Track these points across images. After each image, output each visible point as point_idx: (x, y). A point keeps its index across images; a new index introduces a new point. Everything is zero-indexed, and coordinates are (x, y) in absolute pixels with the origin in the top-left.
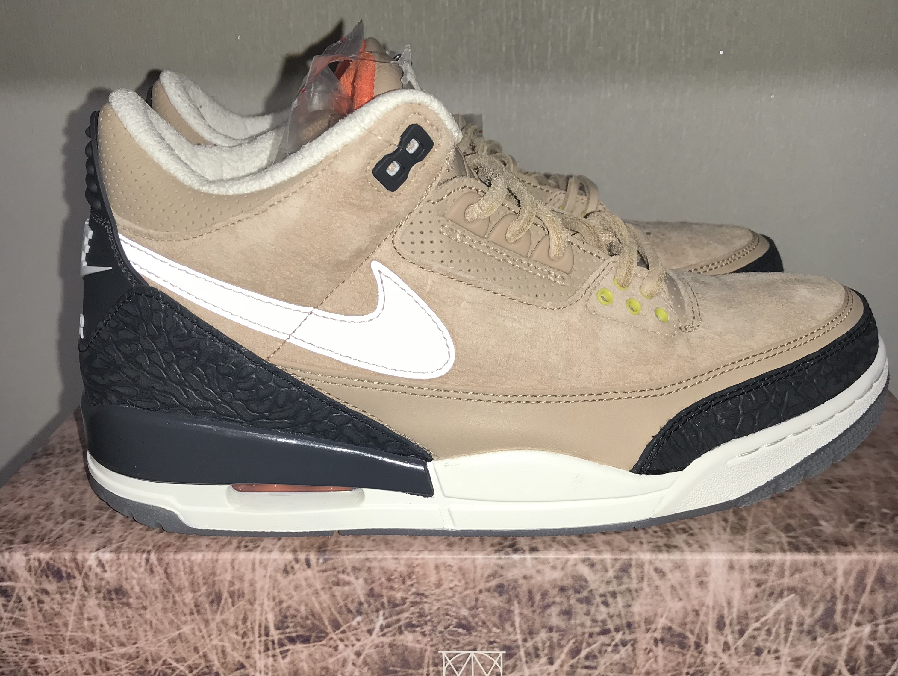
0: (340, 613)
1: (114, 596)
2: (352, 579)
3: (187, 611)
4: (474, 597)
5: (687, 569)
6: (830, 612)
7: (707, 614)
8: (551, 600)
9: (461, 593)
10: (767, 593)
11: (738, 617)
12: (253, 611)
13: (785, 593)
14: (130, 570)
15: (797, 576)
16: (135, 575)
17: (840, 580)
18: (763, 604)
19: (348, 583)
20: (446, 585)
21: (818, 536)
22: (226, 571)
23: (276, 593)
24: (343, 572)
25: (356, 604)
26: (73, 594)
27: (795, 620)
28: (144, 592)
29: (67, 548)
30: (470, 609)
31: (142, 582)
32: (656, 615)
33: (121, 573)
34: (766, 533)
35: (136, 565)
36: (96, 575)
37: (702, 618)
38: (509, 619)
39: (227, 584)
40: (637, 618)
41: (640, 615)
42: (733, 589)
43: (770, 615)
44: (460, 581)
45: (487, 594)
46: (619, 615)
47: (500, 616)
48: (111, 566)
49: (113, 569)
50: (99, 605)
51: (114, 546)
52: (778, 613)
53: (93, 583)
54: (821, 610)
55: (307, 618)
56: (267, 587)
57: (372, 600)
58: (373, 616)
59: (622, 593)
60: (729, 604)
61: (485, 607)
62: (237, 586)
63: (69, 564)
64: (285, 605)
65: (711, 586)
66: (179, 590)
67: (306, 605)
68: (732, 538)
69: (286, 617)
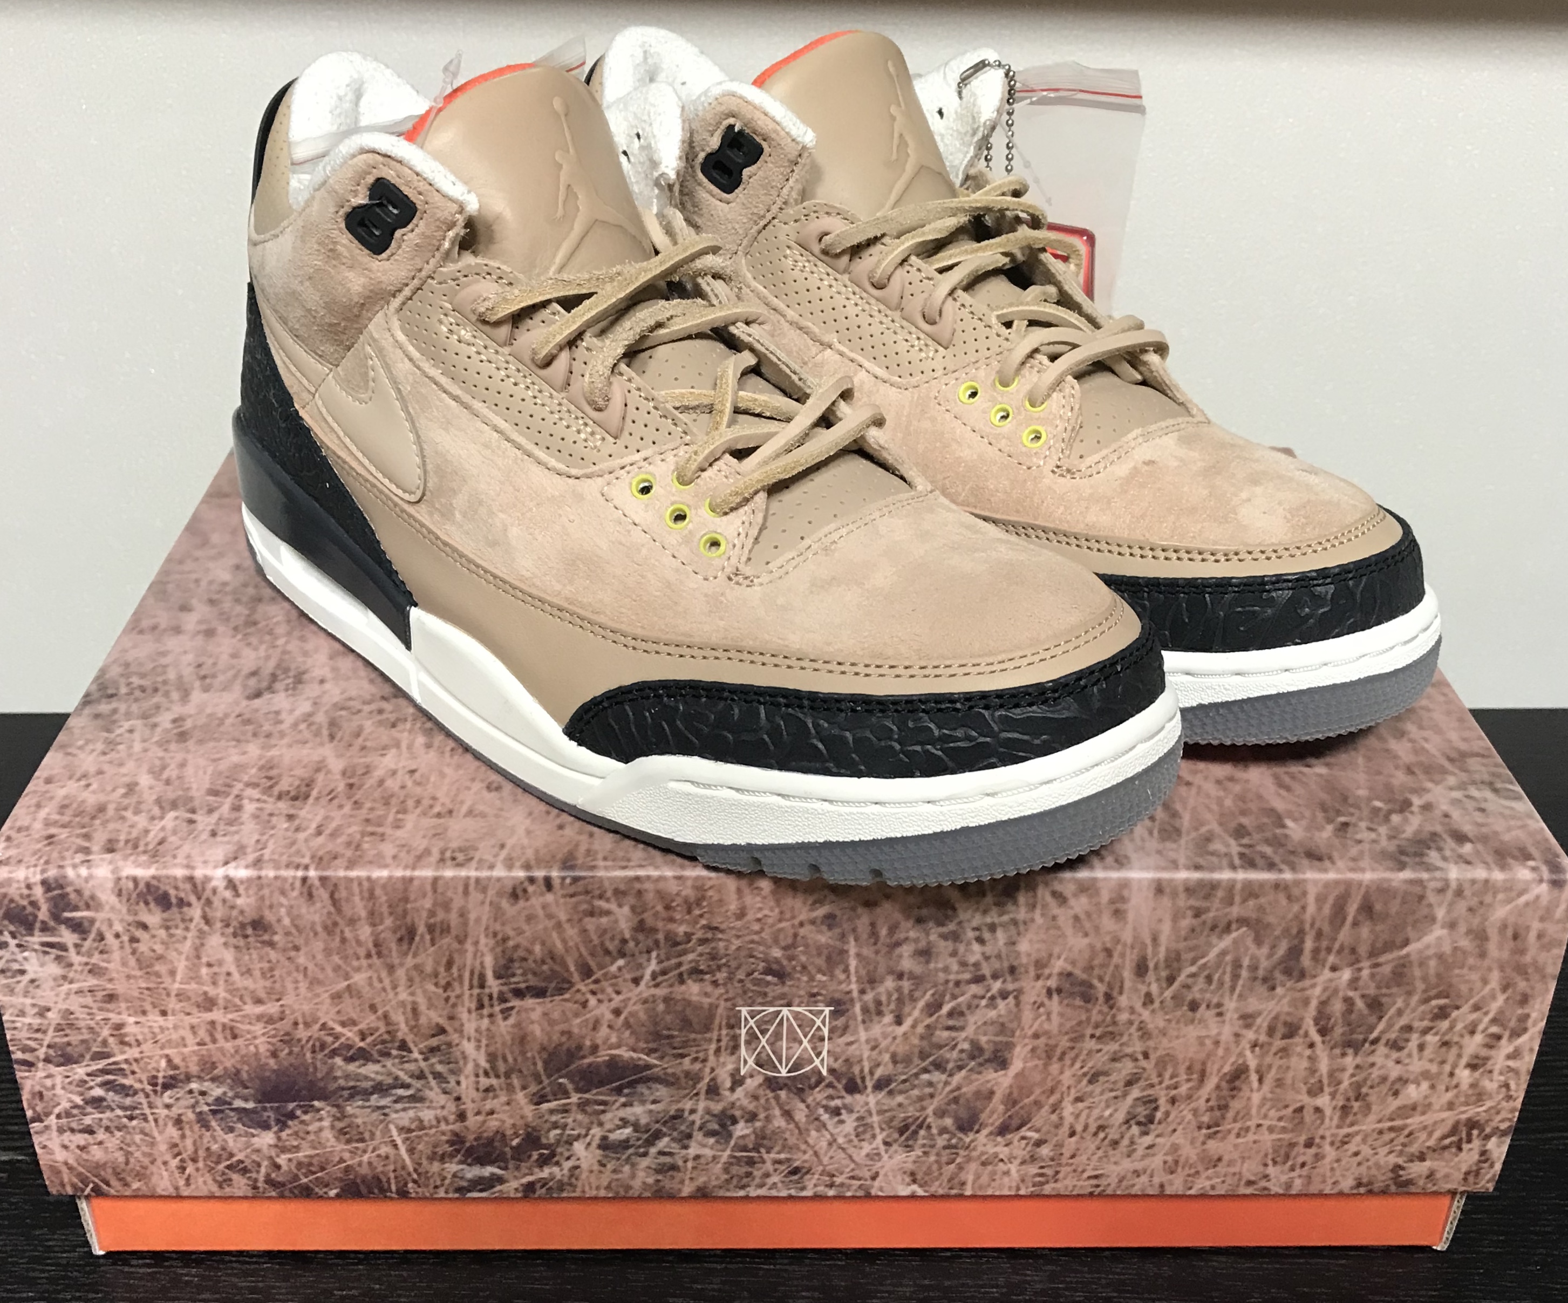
0: (592, 955)
1: (249, 931)
2: (613, 906)
3: (362, 952)
4: (791, 931)
5: (1097, 892)
6: (1295, 952)
7: (1123, 955)
8: (902, 936)
9: (772, 926)
10: (1209, 924)
11: (1167, 960)
12: (463, 952)
13: (1234, 926)
14: (276, 894)
15: (1251, 903)
16: (283, 900)
17: (1311, 909)
18: (1202, 939)
19: (608, 913)
20: (750, 916)
21: (1282, 845)
22: (424, 896)
23: (498, 927)
24: (601, 897)
25: (617, 942)
26: (187, 929)
27: (1246, 962)
28: (296, 927)
29: (177, 861)
30: (785, 948)
31: (295, 912)
32: (1050, 955)
33: (262, 898)
34: (1208, 839)
35: (287, 886)
36: (224, 901)
37: (1116, 959)
38: (842, 962)
39: (424, 914)
40: (1024, 960)
41: (1029, 955)
42: (1160, 921)
43: (1212, 955)
44: (772, 910)
45: (813, 928)
46: (999, 956)
47: (829, 959)
48: (247, 889)
49: (251, 892)
50: (225, 944)
51: (251, 857)
52: (1223, 953)
53: (218, 912)
54: (1282, 950)
55: (543, 962)
56: (485, 918)
57: (641, 937)
58: (642, 959)
59: (1003, 925)
60: (1155, 939)
61: (806, 946)
62: (441, 915)
63: (181, 885)
64: (511, 943)
65: (1131, 916)
66: (352, 922)
67: (543, 943)
68: (1160, 847)
69: (511, 960)
